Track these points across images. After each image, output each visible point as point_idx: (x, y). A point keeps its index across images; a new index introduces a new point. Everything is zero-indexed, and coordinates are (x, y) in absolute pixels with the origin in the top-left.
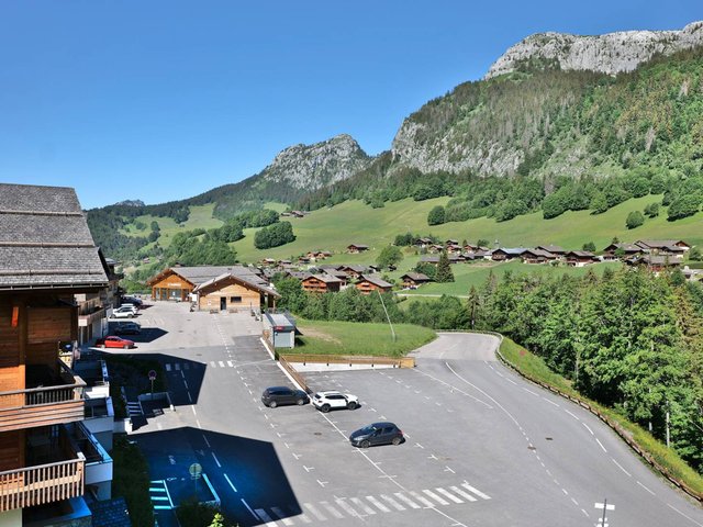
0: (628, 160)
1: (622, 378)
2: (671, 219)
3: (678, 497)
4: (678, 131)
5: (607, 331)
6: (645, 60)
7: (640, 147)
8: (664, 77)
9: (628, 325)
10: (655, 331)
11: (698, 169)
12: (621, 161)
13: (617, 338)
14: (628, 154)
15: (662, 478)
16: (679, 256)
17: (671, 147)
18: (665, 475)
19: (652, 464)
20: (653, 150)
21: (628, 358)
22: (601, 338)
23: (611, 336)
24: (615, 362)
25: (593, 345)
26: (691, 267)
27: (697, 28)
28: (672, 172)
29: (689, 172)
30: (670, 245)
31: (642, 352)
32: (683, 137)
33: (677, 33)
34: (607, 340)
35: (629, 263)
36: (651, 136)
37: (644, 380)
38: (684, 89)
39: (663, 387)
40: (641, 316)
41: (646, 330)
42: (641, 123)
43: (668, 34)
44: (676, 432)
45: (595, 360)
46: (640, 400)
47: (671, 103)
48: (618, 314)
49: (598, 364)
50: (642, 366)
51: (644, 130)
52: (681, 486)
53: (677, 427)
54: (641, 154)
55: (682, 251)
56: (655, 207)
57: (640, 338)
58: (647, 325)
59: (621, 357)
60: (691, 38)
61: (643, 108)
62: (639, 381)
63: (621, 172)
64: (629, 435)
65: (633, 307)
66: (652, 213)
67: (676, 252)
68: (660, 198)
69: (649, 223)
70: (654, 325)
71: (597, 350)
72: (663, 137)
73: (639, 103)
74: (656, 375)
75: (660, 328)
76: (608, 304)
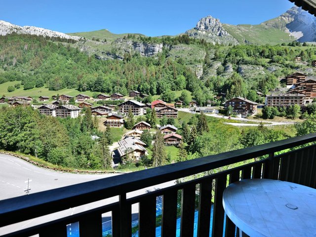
0: (6, 68)
1: (18, 142)
2: (25, 89)
3: (48, 171)
4: (25, 61)
5: (10, 127)
6: (9, 33)
7: (11, 64)
8: (18, 41)
9: (18, 124)
10: (29, 125)
11: (33, 74)
12: (3, 67)
13: (15, 129)
14: (5, 66)
15: (41, 168)
16: (29, 101)
17: (22, 65)
18: (42, 166)
19: (37, 165)
20: (16, 65)
21: (19, 135)
22: (8, 130)
23: (12, 129)
24: (15, 137)
25: (4, 133)
26: (34, 105)
27: (28, 28)
28: (24, 74)
29: (30, 75)
30: (25, 98)
31: (25, 132)
32: (27, 63)
33: (21, 27)
34: (11, 130)
35: (11, 104)
36: (14, 61)
37: (27, 141)
38: (26, 47)
39: (34, 142)
40: (23, 121)
41: (26, 125)
42: (10, 55)
43: (18, 27)
44: (39, 154)
45: (6, 138)
46: (26, 147)
47: (21, 51)
48: (14, 121)
49: (8, 139)
50: (26, 136)
51: (12, 58)
52: (48, 168)
53: (39, 153)
54: (11, 66)
55: (30, 100)
56: (18, 85)
57: (25, 128)
58: (26, 123)
59: (17, 135)
60: (27, 31)
61: (10, 50)
62: (25, 142)
63: (4, 72)
64: (27, 158)
65: (20, 118)
66: (17, 87)
67: (28, 100)
68: (20, 82)
69: (17, 91)
70: (29, 123)
71: (7, 134)
72: (19, 61)
73: (9, 48)
74: (31, 138)
75: (31, 124)
76: (9, 118)
